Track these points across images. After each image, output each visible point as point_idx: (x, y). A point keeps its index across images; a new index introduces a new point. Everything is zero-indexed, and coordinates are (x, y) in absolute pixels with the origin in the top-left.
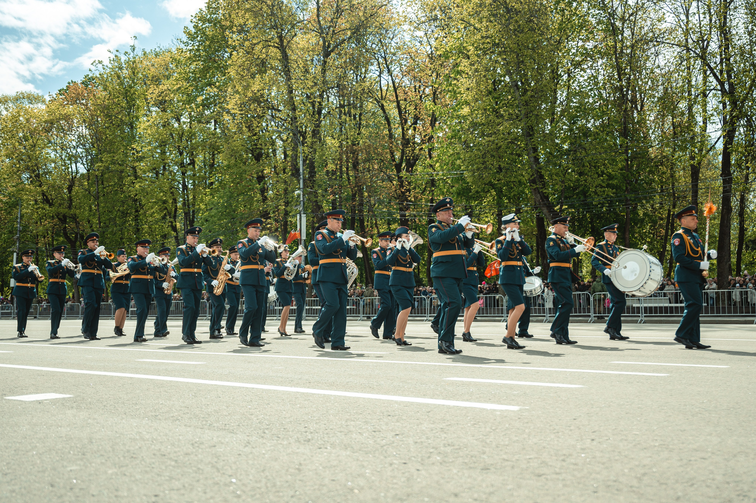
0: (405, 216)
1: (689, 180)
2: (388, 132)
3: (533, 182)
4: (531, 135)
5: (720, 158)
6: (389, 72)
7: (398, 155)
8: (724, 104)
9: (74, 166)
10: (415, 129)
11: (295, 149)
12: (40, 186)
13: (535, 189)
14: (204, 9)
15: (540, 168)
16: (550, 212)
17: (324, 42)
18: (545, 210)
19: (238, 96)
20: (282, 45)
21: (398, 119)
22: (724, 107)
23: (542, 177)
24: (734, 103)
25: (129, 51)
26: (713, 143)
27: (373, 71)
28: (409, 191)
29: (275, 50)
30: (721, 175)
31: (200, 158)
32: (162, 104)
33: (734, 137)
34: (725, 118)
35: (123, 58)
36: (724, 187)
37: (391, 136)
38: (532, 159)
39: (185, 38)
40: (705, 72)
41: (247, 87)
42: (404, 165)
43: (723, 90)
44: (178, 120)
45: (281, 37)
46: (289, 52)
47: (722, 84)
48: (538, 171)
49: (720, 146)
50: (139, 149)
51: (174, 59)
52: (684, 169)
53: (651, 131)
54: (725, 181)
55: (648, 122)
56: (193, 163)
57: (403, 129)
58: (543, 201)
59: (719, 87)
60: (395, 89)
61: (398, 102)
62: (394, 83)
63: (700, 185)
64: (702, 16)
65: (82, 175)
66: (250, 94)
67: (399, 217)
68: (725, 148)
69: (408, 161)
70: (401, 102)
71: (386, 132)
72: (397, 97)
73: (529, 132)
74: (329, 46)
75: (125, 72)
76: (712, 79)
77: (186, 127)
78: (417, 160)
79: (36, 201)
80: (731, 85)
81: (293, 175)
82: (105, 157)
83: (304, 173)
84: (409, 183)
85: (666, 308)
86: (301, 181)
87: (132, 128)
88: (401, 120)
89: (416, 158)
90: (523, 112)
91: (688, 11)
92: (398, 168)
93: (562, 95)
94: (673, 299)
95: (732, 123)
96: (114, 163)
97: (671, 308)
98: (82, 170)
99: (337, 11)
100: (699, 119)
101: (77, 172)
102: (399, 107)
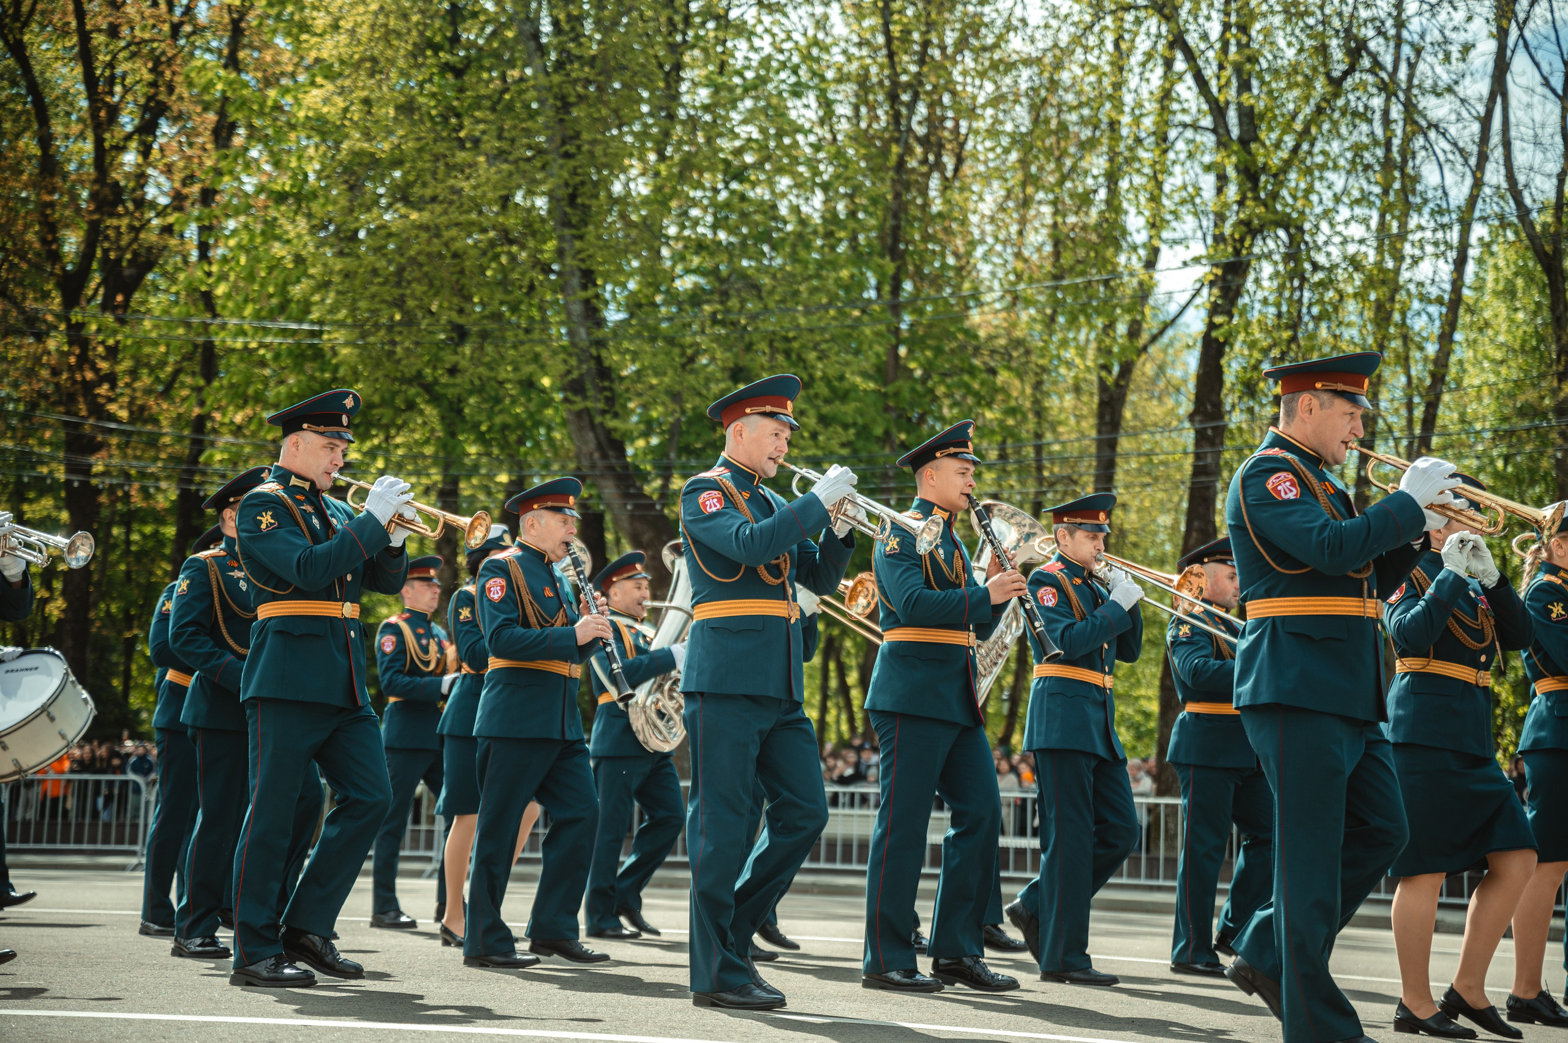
0: (86, 470)
1: (1089, 425)
2: (35, 150)
5: (1192, 361)
7: (72, 242)
8: (1222, 179)
10: (145, 151)
13: (579, 414)
15: (600, 343)
16: (626, 496)
18: (610, 490)
21: (84, 103)
22: (1222, 189)
23: (605, 373)
24: (1250, 174)
26: (1173, 308)
28: (112, 378)
30: (1191, 417)
33: (1238, 294)
34: (1218, 227)
36: (1198, 456)
37: (48, 164)
38: (577, 309)
40: (1169, 64)
42: (96, 279)
43: (1220, 128)
47: (1218, 111)
48: (595, 354)
49: (1195, 322)
52: (1077, 389)
53: (979, 251)
54: (1201, 437)
55: (974, 219)
57: (99, 142)
58: (604, 456)
59: (1207, 122)
61: (85, 37)
63: (1125, 444)
67: (61, 475)
68: (1211, 328)
69: (111, 269)
70: (99, 39)
71: (28, 146)
76: (1186, 90)
78: (149, 266)
80: (1248, 116)
84: (112, 353)
88: (94, 110)
89: (147, 260)
92: (72, 289)
95: (1239, 245)
100: (1135, 223)
102: (86, 55)
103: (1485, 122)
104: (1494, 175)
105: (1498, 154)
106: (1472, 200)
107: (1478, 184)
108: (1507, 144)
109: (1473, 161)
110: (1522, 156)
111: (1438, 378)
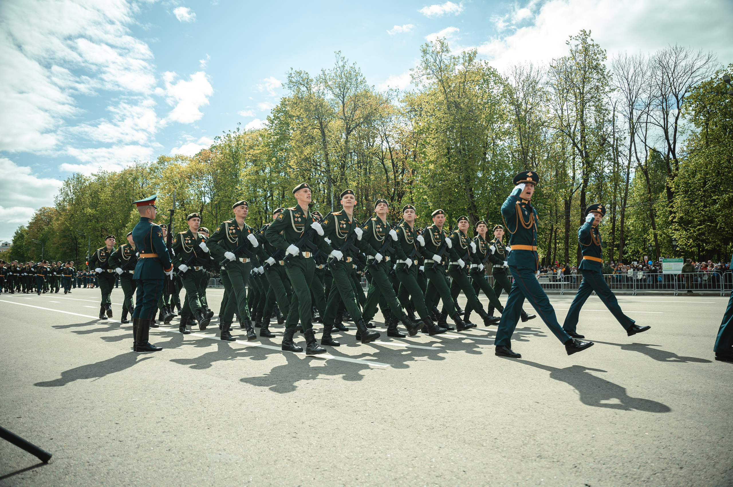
2: (386, 178)
3: (470, 209)
4: (468, 181)
5: (580, 196)
6: (388, 142)
8: (583, 163)
9: (203, 198)
11: (329, 189)
12: (185, 210)
14: (279, 105)
17: (347, 126)
19: (296, 157)
20: (321, 128)
21: (392, 169)
22: (583, 165)
24: (588, 163)
25: (236, 131)
27: (378, 140)
28: (399, 213)
29: (318, 131)
30: (580, 206)
31: (275, 193)
32: (254, 162)
33: (587, 183)
34: (583, 171)
35: (233, 135)
36: (582, 214)
37: (388, 179)
38: (469, 196)
39: (267, 123)
41: (302, 152)
43: (582, 156)
44: (264, 171)
45: (321, 123)
46: (326, 131)
47: (581, 152)
48: (473, 203)
49: (580, 189)
50: (240, 189)
51: (261, 135)
54: (582, 209)
56: (272, 195)
57: (395, 176)
59: (580, 154)
60: (391, 152)
61: (392, 160)
62: (390, 148)
64: (569, 112)
65: (208, 203)
66: (303, 157)
68: (583, 190)
69: (398, 194)
70: (394, 160)
71: (384, 178)
72: (392, 157)
73: (468, 179)
74: (350, 128)
75: (234, 144)
77: (268, 175)
79: (182, 219)
80: (586, 152)
81: (327, 204)
82: (221, 193)
83: (334, 203)
85: (548, 285)
86: (332, 208)
87: (236, 176)
88: (394, 170)
89: (403, 193)
90: (464, 167)
91: (562, 108)
92: (392, 199)
93: (489, 157)
94: (552, 280)
95: (587, 175)
96: (226, 197)
97: (551, 285)
98: (208, 201)
99: (355, 107)
101: (205, 202)
102: (393, 162)
103: (630, 150)
104: (633, 159)
105: (634, 155)
106: (629, 164)
107: (630, 161)
108: (636, 153)
109: (628, 158)
110: (639, 155)
111: (626, 195)
